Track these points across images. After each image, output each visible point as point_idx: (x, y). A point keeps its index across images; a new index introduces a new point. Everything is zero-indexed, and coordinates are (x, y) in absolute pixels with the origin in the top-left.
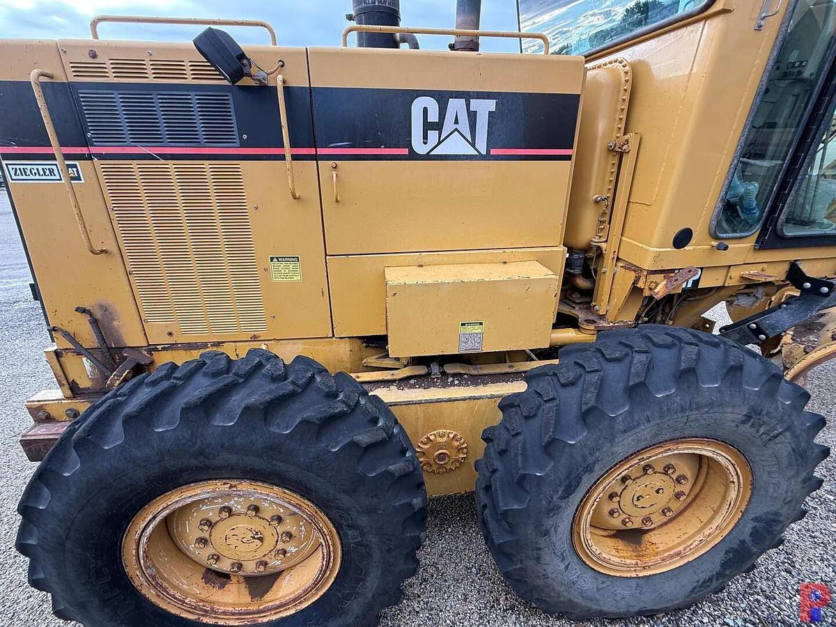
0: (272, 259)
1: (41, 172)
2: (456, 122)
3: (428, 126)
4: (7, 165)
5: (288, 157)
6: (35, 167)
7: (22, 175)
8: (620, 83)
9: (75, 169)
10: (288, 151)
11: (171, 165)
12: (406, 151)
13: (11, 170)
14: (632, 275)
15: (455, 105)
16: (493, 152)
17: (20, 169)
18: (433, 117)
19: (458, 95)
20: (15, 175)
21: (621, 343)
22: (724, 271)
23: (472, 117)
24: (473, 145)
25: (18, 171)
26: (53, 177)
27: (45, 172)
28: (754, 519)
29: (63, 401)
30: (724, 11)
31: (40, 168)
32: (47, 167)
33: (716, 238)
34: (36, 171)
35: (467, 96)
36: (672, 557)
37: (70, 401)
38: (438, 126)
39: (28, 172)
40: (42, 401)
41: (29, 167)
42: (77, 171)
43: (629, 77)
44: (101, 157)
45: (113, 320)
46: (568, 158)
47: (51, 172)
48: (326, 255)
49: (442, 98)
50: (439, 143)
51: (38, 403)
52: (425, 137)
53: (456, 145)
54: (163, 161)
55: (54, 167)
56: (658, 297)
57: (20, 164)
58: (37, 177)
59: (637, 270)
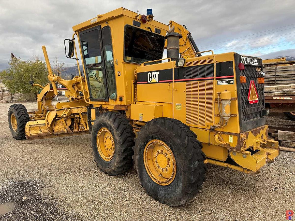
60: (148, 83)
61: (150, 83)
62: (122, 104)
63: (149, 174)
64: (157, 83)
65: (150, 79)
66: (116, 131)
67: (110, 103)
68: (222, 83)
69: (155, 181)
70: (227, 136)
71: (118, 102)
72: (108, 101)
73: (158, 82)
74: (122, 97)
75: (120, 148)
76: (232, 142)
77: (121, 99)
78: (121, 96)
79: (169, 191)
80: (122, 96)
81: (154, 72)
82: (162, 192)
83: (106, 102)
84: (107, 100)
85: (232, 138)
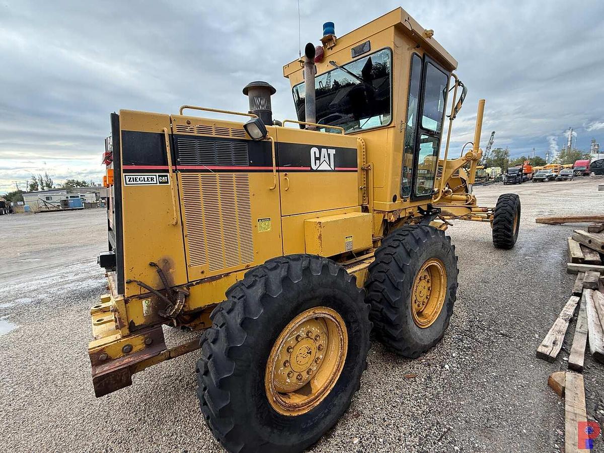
0: (259, 220)
1: (146, 179)
2: (324, 158)
3: (316, 159)
4: (125, 176)
5: (274, 171)
6: (143, 177)
7: (133, 181)
8: (361, 146)
9: (166, 178)
10: (274, 168)
11: (217, 174)
12: (309, 169)
13: (127, 178)
14: (382, 215)
15: (324, 151)
16: (336, 169)
17: (133, 178)
18: (318, 156)
19: (324, 147)
20: (129, 181)
21: (394, 240)
22: (404, 210)
23: (329, 155)
24: (330, 166)
25: (132, 179)
26: (153, 182)
27: (148, 179)
28: (450, 289)
29: (122, 340)
30: (394, 127)
31: (146, 177)
32: (150, 177)
33: (402, 198)
34: (143, 179)
35: (327, 148)
36: (435, 314)
37: (127, 339)
38: (319, 159)
39: (138, 180)
40: (102, 345)
41: (139, 177)
42: (167, 179)
43: (364, 144)
44: (182, 171)
45: (170, 268)
46: (356, 171)
47: (152, 179)
48: (281, 216)
49: (320, 148)
50: (320, 165)
51: (99, 348)
52: (315, 163)
53: (325, 166)
54: (214, 173)
55: (154, 177)
56: (393, 221)
57: (133, 176)
58: (143, 182)
59: (383, 212)
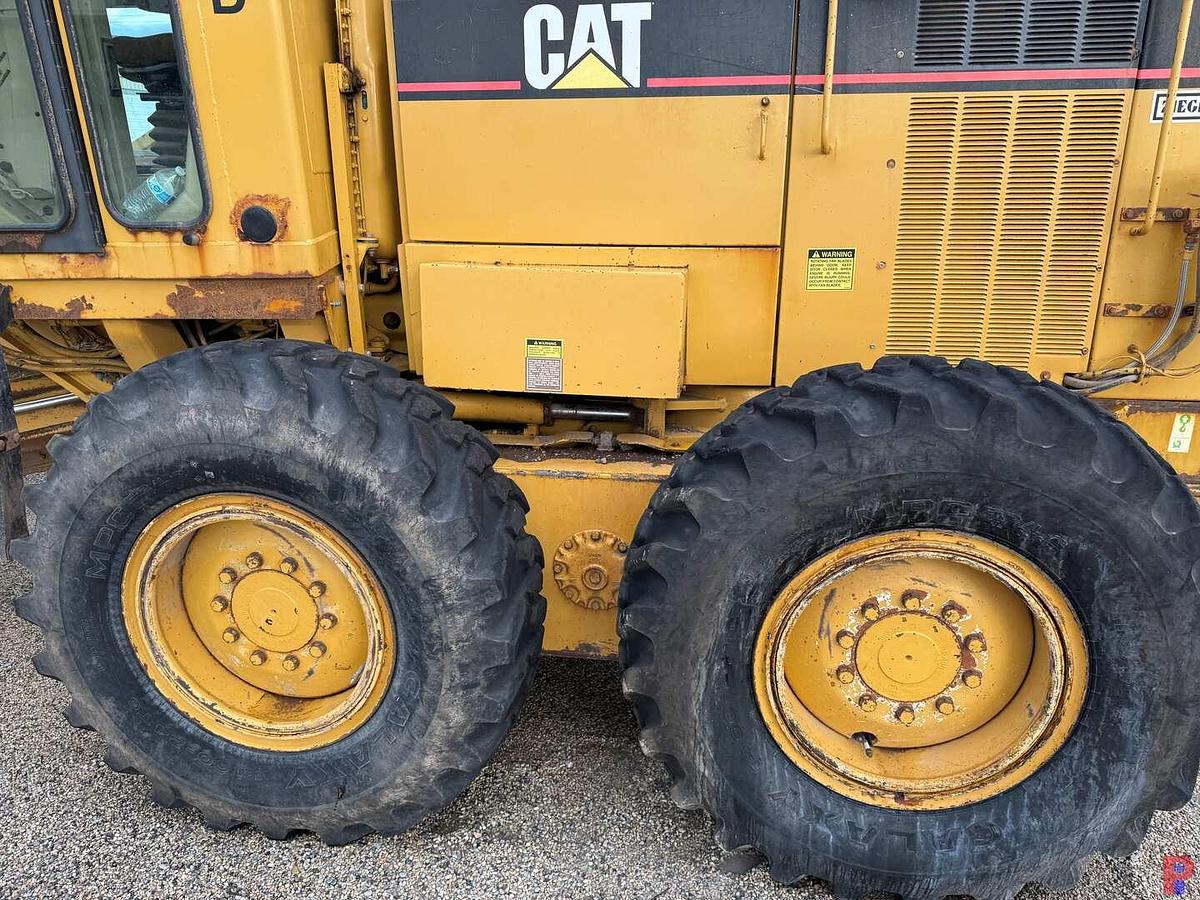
60: (528, 92)
61: (550, 93)
62: (279, 270)
63: (803, 764)
64: (629, 92)
65: (552, 57)
66: (425, 513)
67: (114, 268)
68: (1187, 114)
69: (857, 795)
70: (1163, 418)
71: (229, 254)
72: (99, 246)
73: (636, 84)
74: (272, 209)
75: (482, 636)
76: (1185, 448)
77: (258, 226)
78: (260, 198)
79: (1016, 834)
80: (276, 200)
81: (600, 7)
82: (955, 854)
83: (72, 258)
84: (82, 232)
85: (1190, 427)
